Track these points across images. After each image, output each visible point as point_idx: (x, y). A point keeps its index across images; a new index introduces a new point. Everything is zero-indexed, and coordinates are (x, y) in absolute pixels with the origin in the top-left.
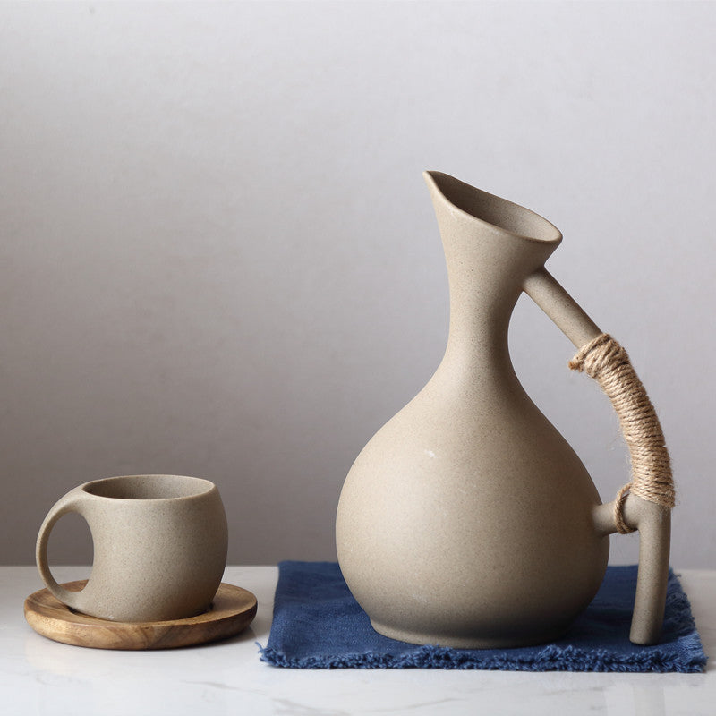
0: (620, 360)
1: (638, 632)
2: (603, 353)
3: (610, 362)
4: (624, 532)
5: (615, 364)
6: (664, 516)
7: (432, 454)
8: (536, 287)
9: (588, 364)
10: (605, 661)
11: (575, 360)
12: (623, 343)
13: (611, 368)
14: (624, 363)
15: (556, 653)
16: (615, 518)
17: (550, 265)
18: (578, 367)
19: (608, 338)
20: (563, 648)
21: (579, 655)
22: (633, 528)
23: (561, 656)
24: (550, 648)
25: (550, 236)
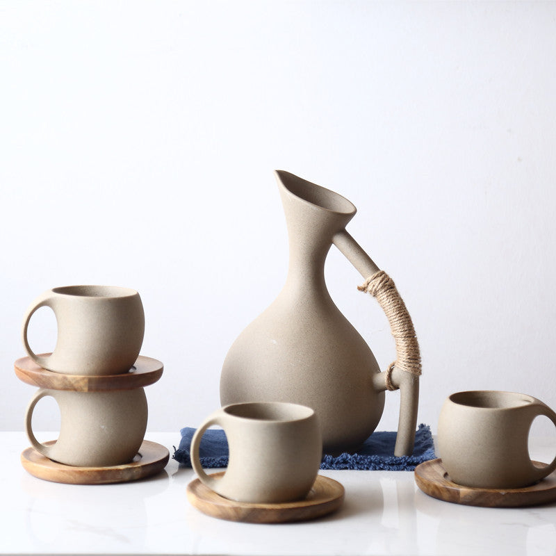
0: (389, 286)
1: (399, 451)
2: (379, 282)
3: (382, 288)
4: (391, 390)
5: (386, 288)
6: (414, 379)
7: (275, 342)
8: (339, 240)
9: (370, 288)
10: (375, 463)
11: (362, 285)
12: (391, 276)
13: (383, 290)
14: (392, 288)
15: (347, 457)
16: (386, 381)
17: (349, 228)
18: (363, 289)
19: (383, 273)
20: (352, 454)
21: (361, 459)
22: (396, 387)
23: (350, 460)
24: (344, 455)
25: (349, 210)
